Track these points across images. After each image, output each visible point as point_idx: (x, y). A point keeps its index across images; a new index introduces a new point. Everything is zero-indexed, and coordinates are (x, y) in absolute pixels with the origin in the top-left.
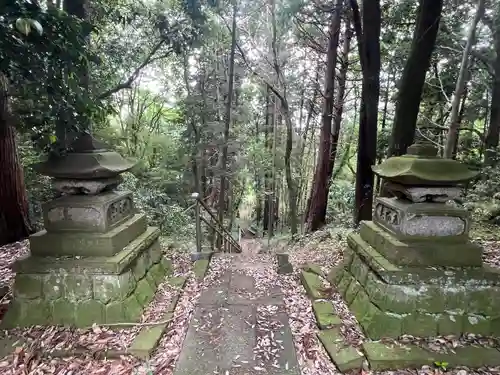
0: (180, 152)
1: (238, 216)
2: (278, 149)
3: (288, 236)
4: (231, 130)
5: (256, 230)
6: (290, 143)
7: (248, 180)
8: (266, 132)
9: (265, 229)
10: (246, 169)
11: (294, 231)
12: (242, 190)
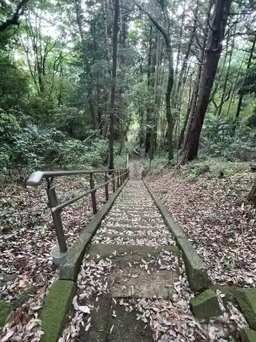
0: (80, 91)
1: (127, 140)
2: (159, 87)
3: (165, 160)
4: (118, 70)
5: (139, 152)
6: (171, 81)
7: (134, 113)
8: (149, 73)
9: (147, 151)
10: (132, 105)
11: (171, 157)
12: (130, 121)
